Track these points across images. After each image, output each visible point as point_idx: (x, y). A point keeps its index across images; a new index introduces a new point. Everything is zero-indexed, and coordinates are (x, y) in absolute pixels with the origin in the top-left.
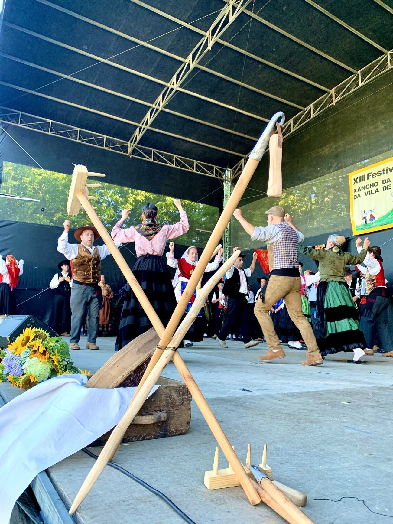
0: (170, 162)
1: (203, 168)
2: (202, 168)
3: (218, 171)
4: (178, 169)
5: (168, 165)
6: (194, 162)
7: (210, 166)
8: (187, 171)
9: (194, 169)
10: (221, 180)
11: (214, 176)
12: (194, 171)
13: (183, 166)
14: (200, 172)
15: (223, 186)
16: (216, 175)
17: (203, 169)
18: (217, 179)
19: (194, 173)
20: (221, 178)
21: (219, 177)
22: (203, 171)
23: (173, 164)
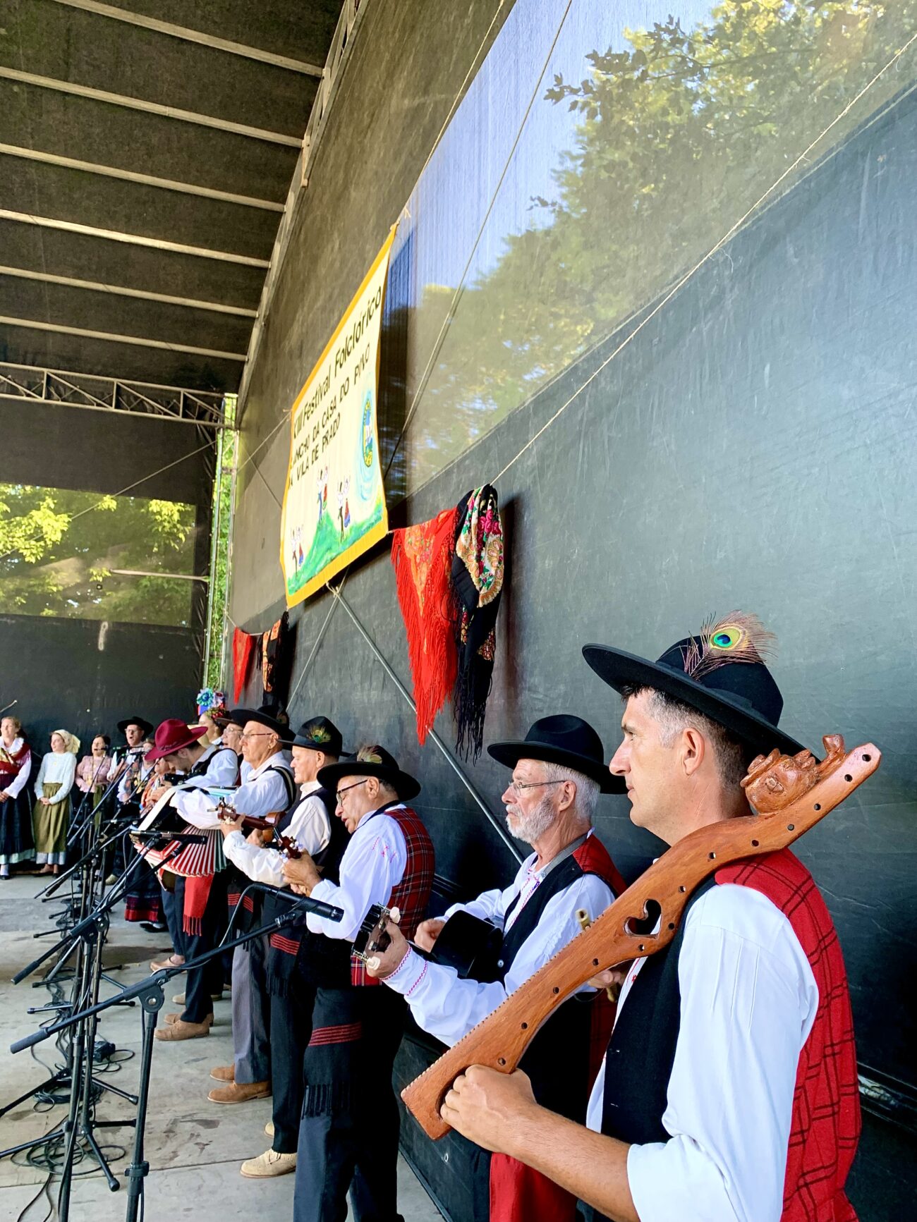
0: (30, 390)
1: (143, 397)
2: (139, 398)
3: (196, 402)
4: (57, 406)
5: (25, 398)
6: (113, 383)
7: (170, 391)
8: (88, 410)
9: (111, 405)
10: (205, 427)
11: (179, 418)
12: (113, 409)
13: (76, 397)
14: (132, 410)
15: (215, 445)
16: (185, 415)
17: (143, 400)
18: (194, 425)
19: (113, 413)
20: (202, 422)
21: (198, 419)
22: (141, 407)
23: (41, 396)
